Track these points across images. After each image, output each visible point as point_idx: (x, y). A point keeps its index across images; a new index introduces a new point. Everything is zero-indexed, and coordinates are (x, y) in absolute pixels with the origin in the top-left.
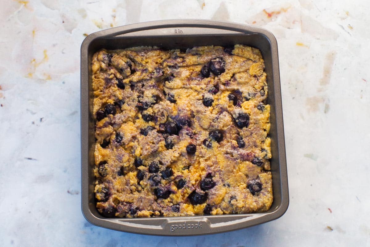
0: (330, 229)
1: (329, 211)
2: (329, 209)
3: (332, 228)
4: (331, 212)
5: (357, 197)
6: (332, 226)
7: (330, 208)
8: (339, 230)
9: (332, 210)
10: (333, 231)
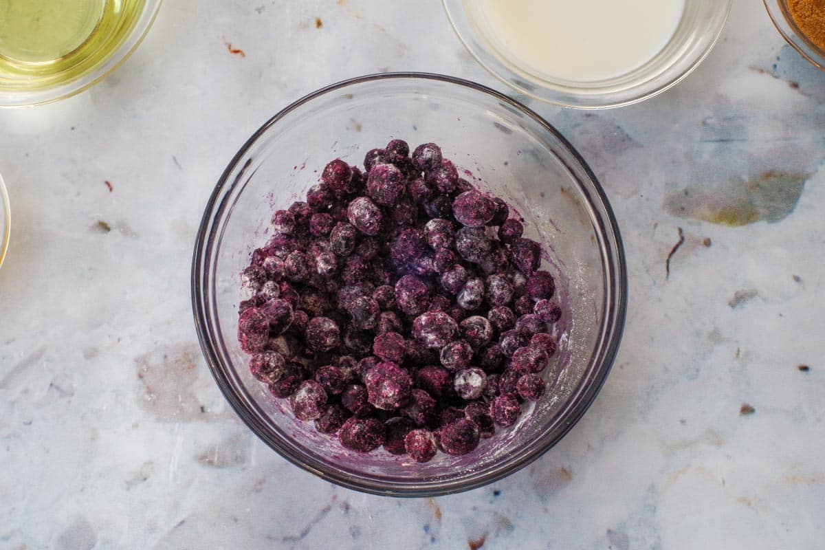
0: (104, 227)
1: (106, 187)
2: (108, 183)
3: (109, 226)
4: (111, 190)
5: (174, 158)
6: (110, 221)
7: (109, 181)
8: (125, 230)
9: (112, 184)
10: (110, 233)
